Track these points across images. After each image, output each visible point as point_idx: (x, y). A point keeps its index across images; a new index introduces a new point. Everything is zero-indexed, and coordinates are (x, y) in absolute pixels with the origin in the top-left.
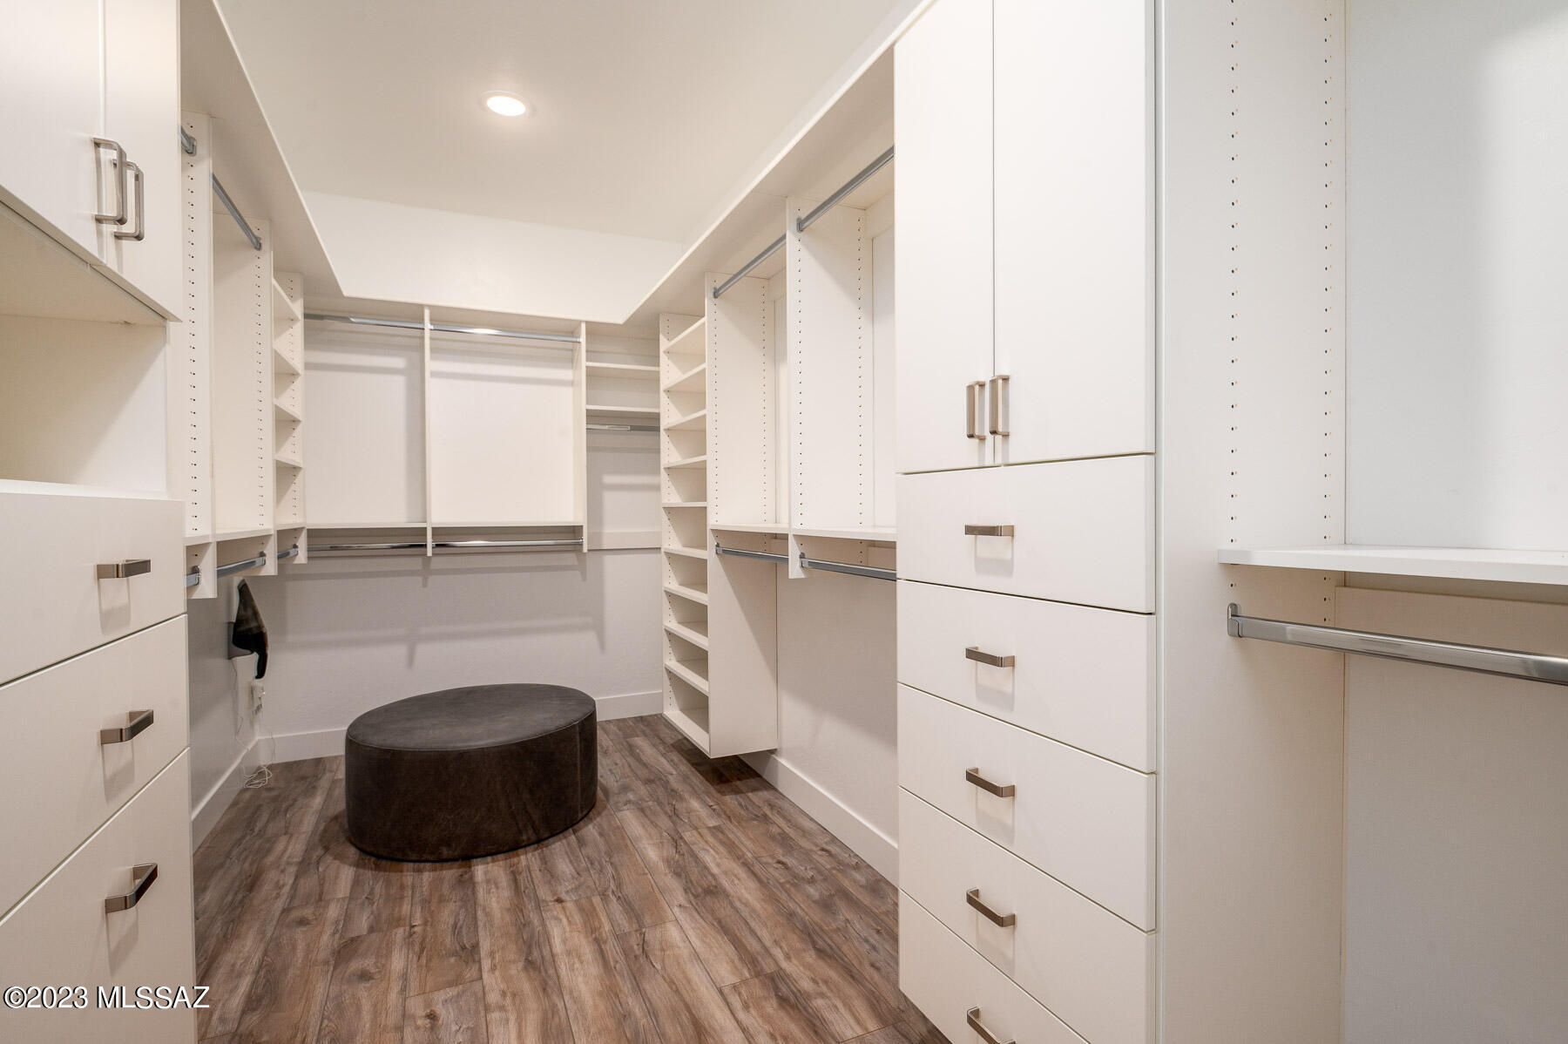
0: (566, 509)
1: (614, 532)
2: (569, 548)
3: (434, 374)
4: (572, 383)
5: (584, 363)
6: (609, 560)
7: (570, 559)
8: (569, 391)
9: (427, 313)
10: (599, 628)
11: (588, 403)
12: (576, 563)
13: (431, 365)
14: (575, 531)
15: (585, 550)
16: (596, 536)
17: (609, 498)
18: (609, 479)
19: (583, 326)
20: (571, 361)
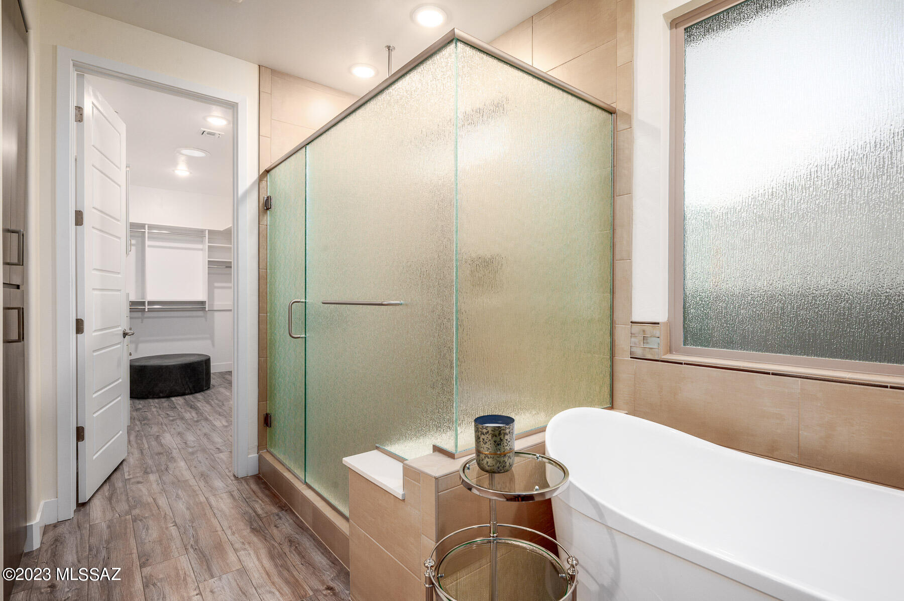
0: (200, 295)
1: (218, 304)
2: (201, 309)
3: (149, 246)
4: (202, 250)
5: (207, 244)
6: (216, 314)
7: (201, 313)
8: (201, 252)
9: (147, 226)
10: (212, 338)
11: (208, 258)
12: (203, 315)
13: (147, 243)
14: (203, 303)
15: (207, 310)
16: (211, 305)
17: (216, 291)
18: (216, 284)
19: (207, 231)
20: (202, 242)
